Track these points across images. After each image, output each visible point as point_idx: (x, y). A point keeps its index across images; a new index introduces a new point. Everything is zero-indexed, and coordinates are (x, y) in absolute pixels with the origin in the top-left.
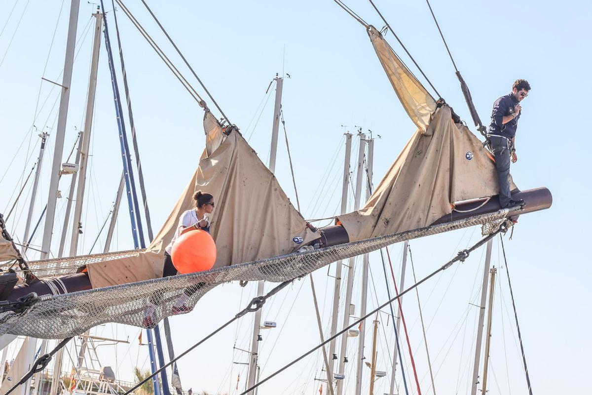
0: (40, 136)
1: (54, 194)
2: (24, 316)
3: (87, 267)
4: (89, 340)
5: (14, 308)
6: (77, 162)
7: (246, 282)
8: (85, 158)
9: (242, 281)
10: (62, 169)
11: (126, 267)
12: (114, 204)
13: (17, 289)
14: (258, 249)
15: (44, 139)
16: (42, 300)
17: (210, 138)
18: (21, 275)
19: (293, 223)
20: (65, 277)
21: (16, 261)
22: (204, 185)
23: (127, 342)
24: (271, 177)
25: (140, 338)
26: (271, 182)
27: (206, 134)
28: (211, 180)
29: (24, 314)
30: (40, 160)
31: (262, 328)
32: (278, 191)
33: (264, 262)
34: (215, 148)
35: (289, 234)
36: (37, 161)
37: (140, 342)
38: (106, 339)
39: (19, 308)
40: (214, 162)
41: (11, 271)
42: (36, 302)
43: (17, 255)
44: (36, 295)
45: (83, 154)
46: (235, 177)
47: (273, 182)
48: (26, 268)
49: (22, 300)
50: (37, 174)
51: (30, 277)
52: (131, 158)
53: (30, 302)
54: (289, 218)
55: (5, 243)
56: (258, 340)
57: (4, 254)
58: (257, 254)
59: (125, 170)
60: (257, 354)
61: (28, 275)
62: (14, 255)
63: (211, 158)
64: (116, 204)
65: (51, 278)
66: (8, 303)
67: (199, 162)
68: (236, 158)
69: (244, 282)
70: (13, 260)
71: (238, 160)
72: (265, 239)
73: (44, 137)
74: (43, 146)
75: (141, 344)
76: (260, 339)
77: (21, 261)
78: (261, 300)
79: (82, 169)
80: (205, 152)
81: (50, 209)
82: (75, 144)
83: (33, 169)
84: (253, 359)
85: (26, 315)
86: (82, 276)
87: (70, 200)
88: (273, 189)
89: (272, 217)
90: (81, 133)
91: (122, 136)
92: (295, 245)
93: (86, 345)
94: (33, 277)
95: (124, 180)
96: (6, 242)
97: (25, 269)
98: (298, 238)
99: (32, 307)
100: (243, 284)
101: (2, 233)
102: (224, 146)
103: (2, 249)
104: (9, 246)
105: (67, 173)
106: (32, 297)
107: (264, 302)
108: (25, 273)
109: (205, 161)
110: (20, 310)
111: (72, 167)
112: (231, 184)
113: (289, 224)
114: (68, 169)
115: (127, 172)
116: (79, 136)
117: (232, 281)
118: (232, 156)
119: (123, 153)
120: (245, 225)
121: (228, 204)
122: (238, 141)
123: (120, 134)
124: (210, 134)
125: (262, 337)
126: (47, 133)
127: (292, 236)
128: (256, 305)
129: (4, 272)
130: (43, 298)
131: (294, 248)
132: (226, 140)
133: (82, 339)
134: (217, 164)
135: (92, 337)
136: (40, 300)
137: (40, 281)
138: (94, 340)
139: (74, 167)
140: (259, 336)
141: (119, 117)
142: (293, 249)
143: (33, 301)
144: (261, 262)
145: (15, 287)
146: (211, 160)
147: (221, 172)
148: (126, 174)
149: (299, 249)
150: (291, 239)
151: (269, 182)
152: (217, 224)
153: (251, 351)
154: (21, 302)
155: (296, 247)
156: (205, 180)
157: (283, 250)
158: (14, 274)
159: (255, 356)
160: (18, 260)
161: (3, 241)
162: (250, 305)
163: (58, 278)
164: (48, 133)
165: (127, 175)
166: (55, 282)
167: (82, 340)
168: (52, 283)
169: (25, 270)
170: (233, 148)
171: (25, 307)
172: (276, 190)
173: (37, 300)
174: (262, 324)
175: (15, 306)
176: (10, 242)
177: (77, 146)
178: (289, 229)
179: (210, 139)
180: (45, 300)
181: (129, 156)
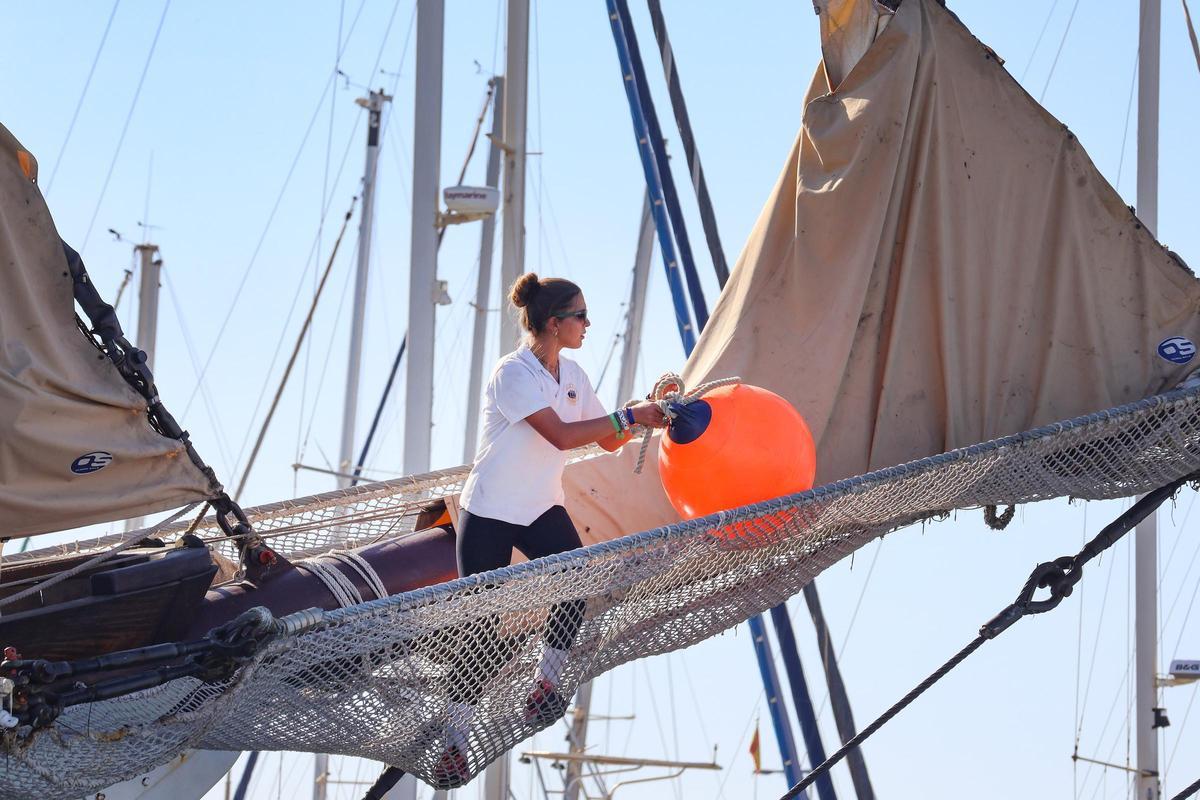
0: (362, 103)
1: (427, 292)
2: (236, 691)
3: (450, 508)
4: (585, 770)
5: (197, 666)
6: (492, 178)
7: (1010, 513)
8: (518, 165)
9: (990, 511)
10: (443, 208)
11: (582, 494)
12: (626, 308)
13: (217, 603)
14: (1037, 394)
15: (376, 114)
16: (291, 628)
17: (835, 24)
18: (228, 553)
19: (1153, 293)
20: (377, 548)
21: (207, 508)
22: (825, 188)
23: (713, 766)
24: (1060, 142)
25: (755, 748)
26: (1063, 158)
27: (818, 10)
28: (847, 170)
29: (234, 685)
30: (369, 182)
31: (1165, 683)
32: (1089, 186)
33: (1054, 432)
34: (853, 57)
35: (1143, 332)
36: (358, 188)
37: (757, 761)
38: (641, 763)
39: (215, 665)
40: (853, 107)
41: (191, 541)
42: (271, 639)
43: (205, 486)
44: (265, 615)
45: (509, 153)
46: (933, 152)
47: (1069, 155)
48: (245, 526)
49: (222, 635)
50: (365, 230)
51: (258, 558)
52: (670, 150)
53: (248, 641)
54: (1139, 274)
55: (162, 450)
56: (1155, 727)
57: (162, 487)
58: (1034, 411)
59: (652, 193)
60: (1155, 774)
61: (249, 551)
62: (196, 486)
63: (845, 93)
64: (633, 309)
65: (330, 554)
66: (175, 651)
67: (801, 112)
68: (930, 83)
69: (1001, 510)
70: (194, 504)
71: (937, 92)
72: (1057, 356)
73: (375, 105)
74: (373, 138)
75: (759, 771)
76: (1161, 721)
77: (224, 504)
78: (1066, 571)
79: (509, 200)
80: (819, 76)
81: (417, 348)
82: (481, 121)
83: (349, 216)
84: (1145, 791)
85: (241, 686)
86: (436, 540)
87: (481, 308)
88: (1071, 180)
89: (1077, 282)
90: (496, 82)
91: (632, 77)
92: (1169, 367)
93: (579, 786)
94: (269, 554)
95: (652, 224)
96: (164, 445)
97: (238, 531)
98: (1178, 342)
99: (259, 658)
100: (996, 519)
101: (150, 417)
102: (883, 48)
103: (153, 468)
104: (176, 458)
105: (462, 218)
106: (256, 622)
107: (1076, 575)
108: (240, 544)
109: (821, 109)
110: (219, 671)
111: (476, 196)
112: (922, 177)
113: (1140, 295)
114: (466, 204)
115: (657, 197)
116: (490, 93)
117: (952, 513)
118: (916, 81)
119: (640, 134)
120: (984, 316)
121: (916, 246)
122: (931, 27)
123: (625, 71)
124: (832, 9)
125: (1169, 715)
126: (382, 92)
127: (1155, 339)
128: (1048, 588)
129: (168, 547)
130: (295, 622)
131: (1166, 380)
132: (888, 26)
133: (562, 767)
134: (865, 113)
135: (598, 760)
136: (284, 630)
137: (294, 566)
138: (602, 768)
139: (483, 196)
140: (1157, 712)
141: (617, 16)
142: (1160, 382)
143: (259, 638)
144: (1042, 434)
145: (210, 595)
146: (845, 101)
147: (881, 140)
148: (657, 203)
149: (1183, 380)
150: (1153, 350)
151: (1057, 158)
152: (882, 319)
153: (1134, 765)
154: (218, 643)
155: (1172, 376)
156: (830, 171)
157: (1127, 390)
158: (201, 551)
159: (1152, 779)
160: (211, 502)
161: (154, 443)
162: (1028, 591)
163: (354, 553)
164: (386, 93)
165: (660, 208)
166: (345, 568)
167: (564, 772)
168: (337, 573)
169: (242, 535)
170: (917, 49)
171: (237, 659)
172: (1081, 182)
173: (271, 634)
174: (1163, 669)
175: (199, 660)
176: (179, 445)
177: (487, 126)
178: (1143, 316)
179: (833, 29)
180: (301, 632)
181: (660, 143)
